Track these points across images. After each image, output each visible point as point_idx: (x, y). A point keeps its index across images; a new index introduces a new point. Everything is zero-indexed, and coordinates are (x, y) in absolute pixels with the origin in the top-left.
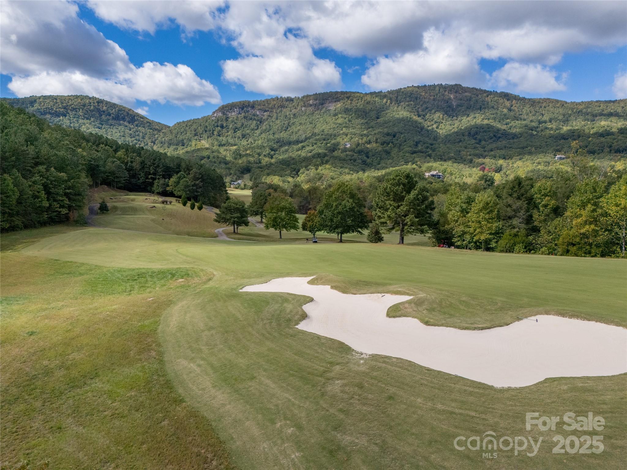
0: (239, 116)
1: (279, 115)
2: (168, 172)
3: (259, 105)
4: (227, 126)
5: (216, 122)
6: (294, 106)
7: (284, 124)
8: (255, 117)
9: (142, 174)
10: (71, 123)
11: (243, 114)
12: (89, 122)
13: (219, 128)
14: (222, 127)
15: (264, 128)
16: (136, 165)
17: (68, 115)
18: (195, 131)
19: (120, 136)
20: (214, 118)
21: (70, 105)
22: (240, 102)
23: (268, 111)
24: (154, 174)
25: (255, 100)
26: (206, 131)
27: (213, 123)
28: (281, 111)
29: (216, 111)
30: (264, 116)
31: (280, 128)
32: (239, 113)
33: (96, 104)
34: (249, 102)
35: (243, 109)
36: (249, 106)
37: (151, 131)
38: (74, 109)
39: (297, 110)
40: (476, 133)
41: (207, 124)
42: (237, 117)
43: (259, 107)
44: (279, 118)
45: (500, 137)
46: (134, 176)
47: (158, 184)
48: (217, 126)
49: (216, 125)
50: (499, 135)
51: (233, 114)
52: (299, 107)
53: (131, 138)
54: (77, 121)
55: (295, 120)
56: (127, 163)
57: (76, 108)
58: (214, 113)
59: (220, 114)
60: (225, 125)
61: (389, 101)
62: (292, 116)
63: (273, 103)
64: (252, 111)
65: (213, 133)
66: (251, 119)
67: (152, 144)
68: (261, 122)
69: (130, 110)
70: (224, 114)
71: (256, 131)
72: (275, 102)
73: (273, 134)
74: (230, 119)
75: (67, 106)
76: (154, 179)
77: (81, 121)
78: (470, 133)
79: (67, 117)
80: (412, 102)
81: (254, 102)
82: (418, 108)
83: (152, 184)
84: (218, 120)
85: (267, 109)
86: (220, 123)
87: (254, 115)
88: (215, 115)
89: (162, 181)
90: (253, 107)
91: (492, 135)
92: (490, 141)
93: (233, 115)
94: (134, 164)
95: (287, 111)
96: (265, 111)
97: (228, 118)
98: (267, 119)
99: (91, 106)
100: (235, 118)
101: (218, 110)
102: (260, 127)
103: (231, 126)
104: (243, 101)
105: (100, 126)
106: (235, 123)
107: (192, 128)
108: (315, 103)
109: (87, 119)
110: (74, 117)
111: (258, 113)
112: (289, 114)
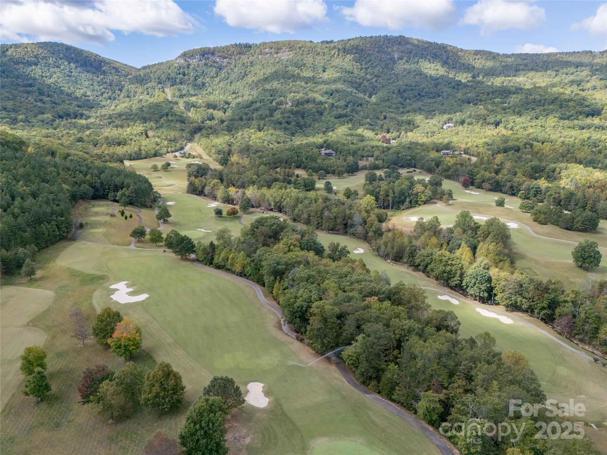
0: (200, 63)
1: (237, 62)
2: (117, 188)
3: (219, 52)
4: (188, 73)
5: (178, 70)
6: (251, 53)
7: (241, 73)
8: (215, 64)
9: (102, 190)
10: (43, 73)
11: (204, 61)
12: (59, 70)
13: (181, 75)
14: (184, 74)
15: (223, 76)
16: (98, 185)
17: (39, 64)
18: (159, 79)
19: (89, 84)
20: (177, 65)
21: (41, 54)
22: (201, 49)
23: (227, 57)
24: (109, 189)
25: (215, 46)
26: (169, 79)
27: (176, 70)
28: (240, 58)
29: (179, 57)
30: (223, 62)
31: (237, 77)
32: (200, 60)
33: (65, 51)
34: (209, 49)
35: (203, 56)
36: (209, 53)
37: (118, 77)
38: (44, 57)
39: (254, 58)
40: (405, 91)
41: (170, 72)
42: (198, 64)
43: (219, 54)
44: (237, 65)
45: (423, 96)
46: (97, 190)
47: (111, 195)
48: (180, 74)
49: (178, 72)
50: (424, 94)
51: (195, 60)
52: (256, 54)
53: (99, 86)
54: (48, 69)
55: (252, 68)
56: (92, 183)
57: (46, 57)
58: (177, 59)
59: (182, 61)
60: (186, 72)
61: (337, 53)
62: (249, 64)
63: (232, 50)
64: (212, 58)
65: (175, 81)
66: (211, 66)
67: (119, 92)
68: (220, 69)
69: (97, 55)
70: (185, 60)
71: (215, 79)
72: (234, 49)
73: (231, 83)
74: (191, 67)
75: (38, 54)
76: (108, 192)
77: (52, 70)
78: (399, 91)
79: (38, 66)
80: (357, 55)
81: (214, 48)
82: (362, 61)
83: (108, 195)
84: (180, 67)
85: (226, 56)
86: (182, 70)
87: (214, 62)
88: (178, 61)
89: (113, 194)
90: (213, 54)
91: (416, 94)
92: (414, 100)
93: (194, 62)
94: (96, 184)
95: (244, 59)
96: (225, 58)
97: (189, 65)
98: (227, 66)
99: (60, 53)
100: (196, 65)
101: (180, 56)
102: (219, 74)
103: (192, 74)
104: (204, 48)
105: (70, 74)
106: (196, 71)
107: (156, 76)
108: (270, 51)
109: (58, 67)
110: (45, 66)
111: (218, 60)
112: (247, 62)
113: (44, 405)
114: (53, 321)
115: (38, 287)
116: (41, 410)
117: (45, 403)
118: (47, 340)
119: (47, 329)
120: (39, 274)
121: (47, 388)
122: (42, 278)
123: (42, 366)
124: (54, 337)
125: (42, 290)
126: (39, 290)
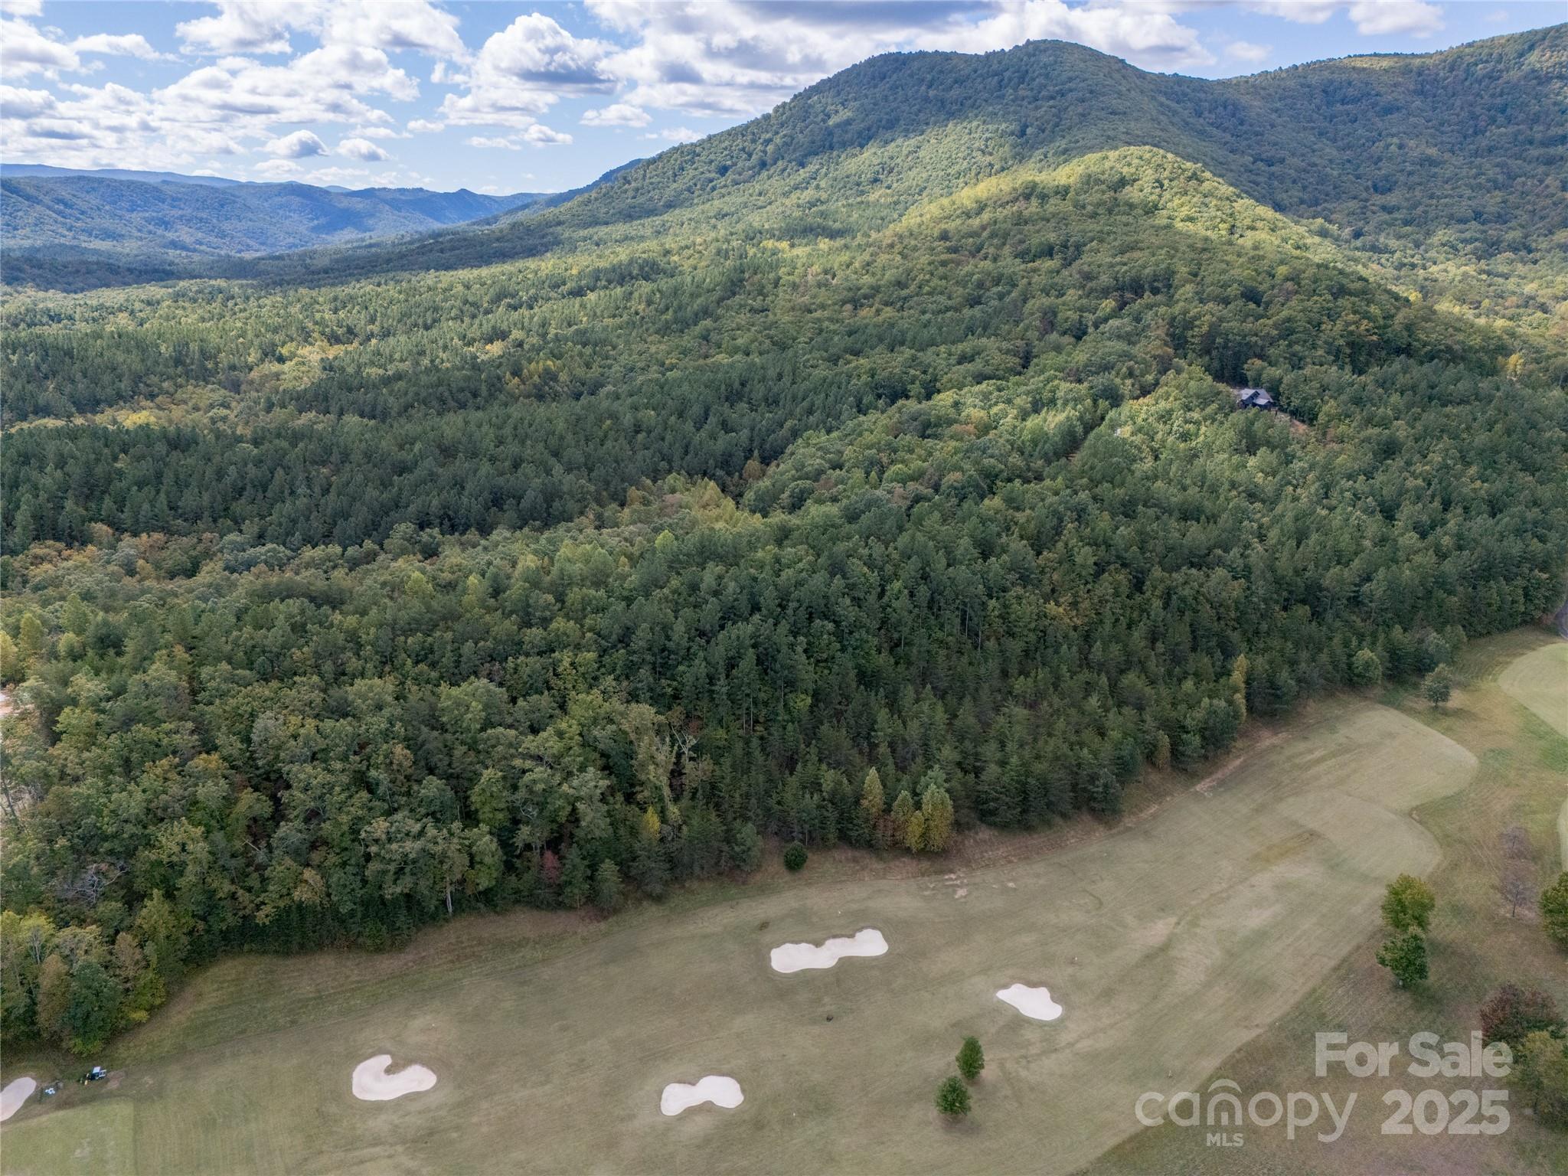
113: (1406, 998)
114: (1461, 829)
115: (1448, 731)
116: (1400, 1004)
117: (1408, 995)
118: (1439, 865)
119: (1446, 841)
120: (1457, 699)
121: (1422, 971)
122: (1458, 713)
123: (1421, 922)
124: (1455, 866)
125: (1453, 742)
126: (1448, 741)
